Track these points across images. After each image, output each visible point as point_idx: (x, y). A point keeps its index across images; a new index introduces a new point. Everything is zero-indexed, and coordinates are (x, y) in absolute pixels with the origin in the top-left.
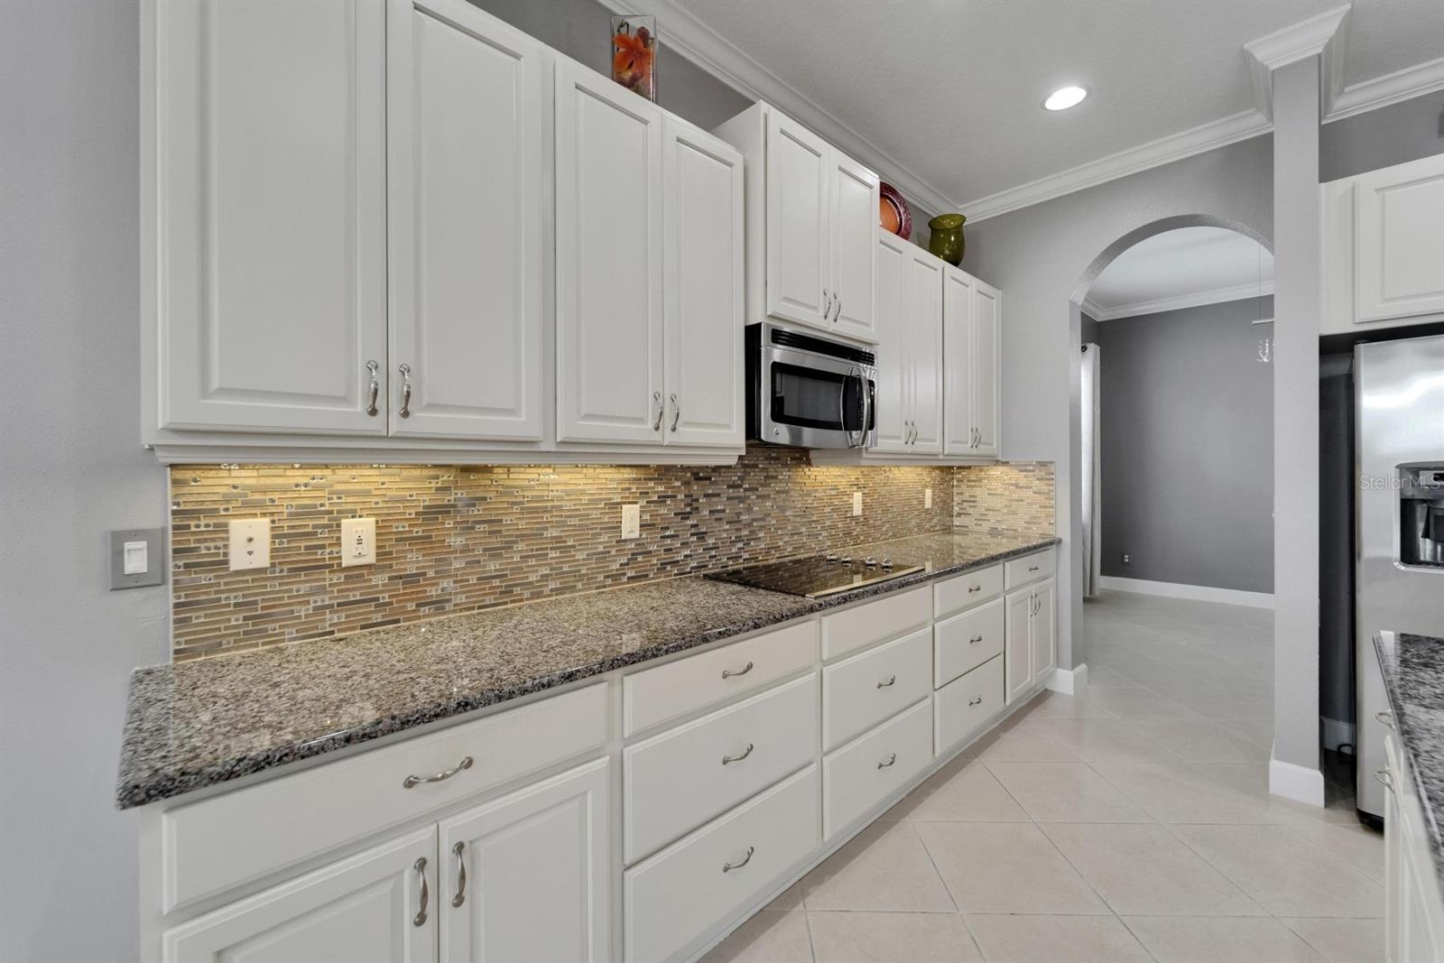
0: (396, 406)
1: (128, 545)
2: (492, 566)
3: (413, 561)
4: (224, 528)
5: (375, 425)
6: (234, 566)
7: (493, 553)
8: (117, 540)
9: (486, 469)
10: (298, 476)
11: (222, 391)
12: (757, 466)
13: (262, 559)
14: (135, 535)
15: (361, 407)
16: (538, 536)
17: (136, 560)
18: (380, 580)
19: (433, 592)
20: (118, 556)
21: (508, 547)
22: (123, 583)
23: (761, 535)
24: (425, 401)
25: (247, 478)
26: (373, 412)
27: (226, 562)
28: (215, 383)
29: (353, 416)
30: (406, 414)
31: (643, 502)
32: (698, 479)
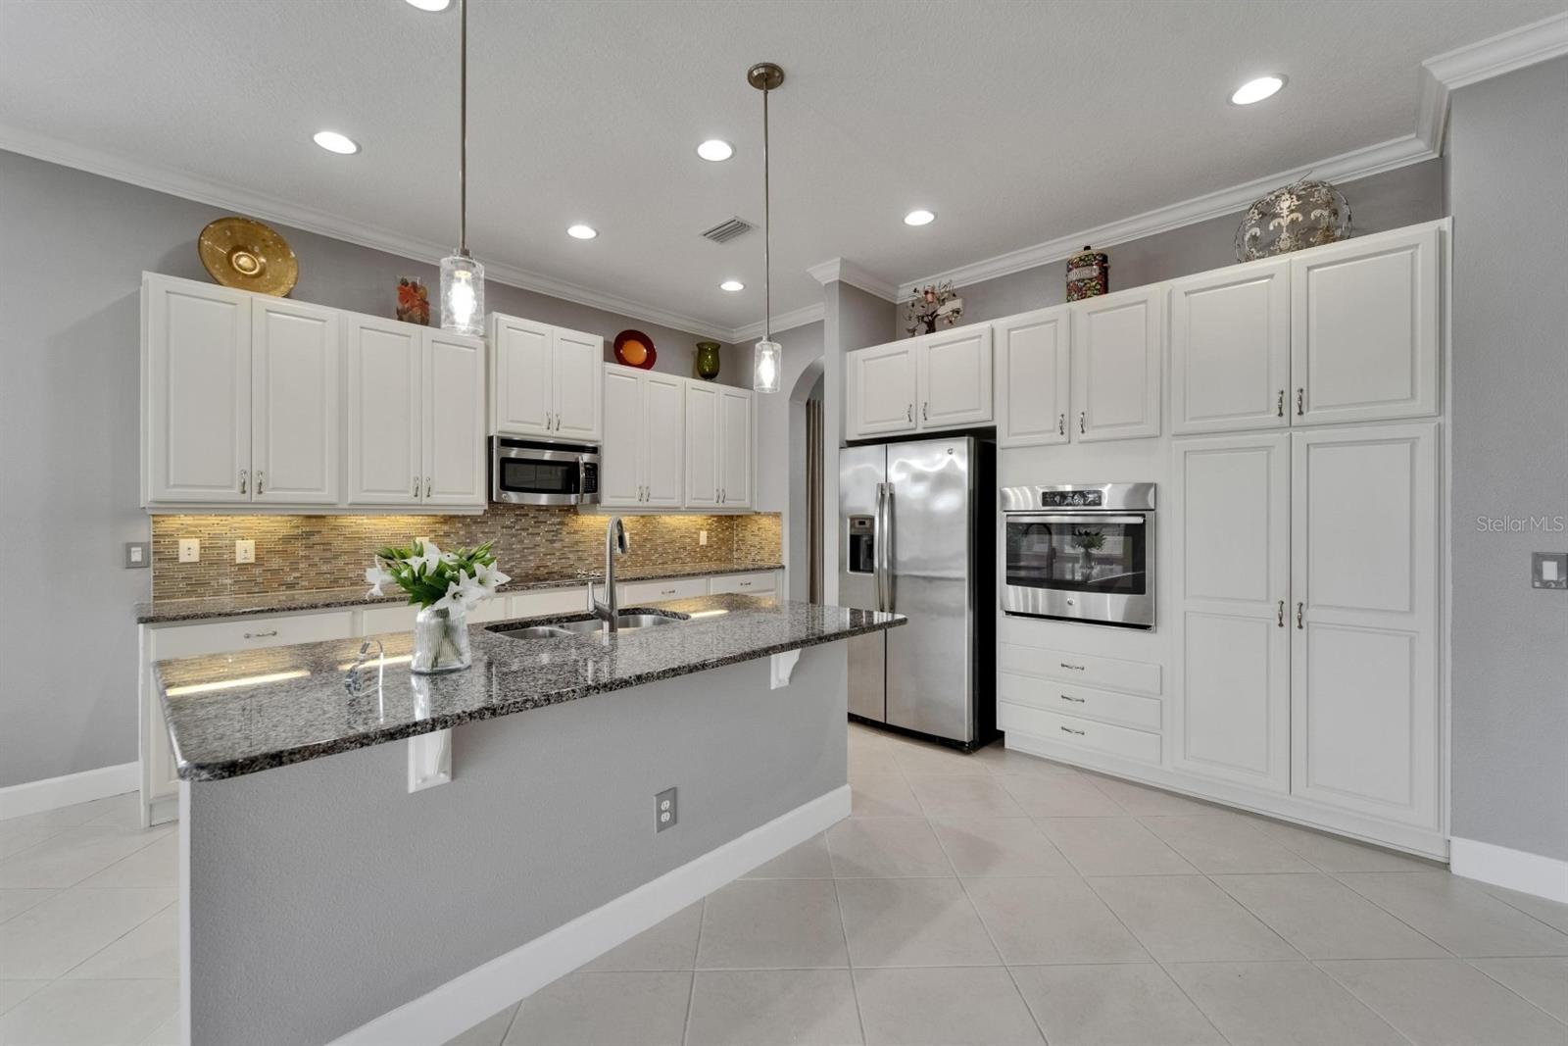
0: (255, 489)
1: (133, 549)
2: (325, 568)
3: (276, 563)
4: (176, 543)
5: (245, 498)
6: (181, 560)
7: (326, 561)
8: (129, 547)
9: (323, 517)
10: (213, 520)
11: (175, 486)
12: (527, 515)
13: (195, 558)
14: (136, 545)
15: (237, 489)
16: (356, 552)
17: (137, 556)
18: (257, 571)
19: (290, 579)
20: (129, 553)
21: (336, 557)
22: (131, 565)
23: (531, 558)
24: (271, 486)
25: (188, 520)
26: (244, 492)
27: (177, 558)
28: (172, 483)
29: (234, 493)
30: (260, 492)
31: (432, 535)
32: (476, 522)
